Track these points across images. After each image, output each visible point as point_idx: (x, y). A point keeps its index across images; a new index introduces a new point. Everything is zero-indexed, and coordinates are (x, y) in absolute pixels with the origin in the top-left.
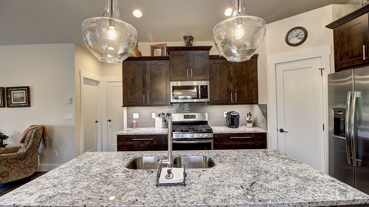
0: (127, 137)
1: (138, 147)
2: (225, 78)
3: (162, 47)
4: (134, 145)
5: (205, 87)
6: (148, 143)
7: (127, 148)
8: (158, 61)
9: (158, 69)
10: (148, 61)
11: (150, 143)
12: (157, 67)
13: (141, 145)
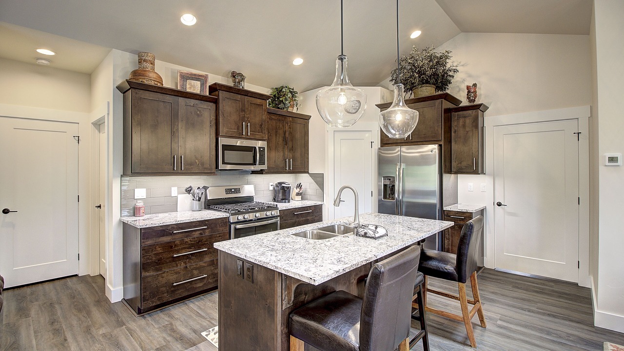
0: (161, 229)
1: (181, 245)
2: (281, 139)
3: (202, 79)
4: (174, 242)
5: (262, 149)
6: (196, 234)
7: (161, 250)
8: (198, 101)
9: (198, 115)
10: (182, 98)
11: (201, 234)
12: (197, 111)
13: (187, 240)
